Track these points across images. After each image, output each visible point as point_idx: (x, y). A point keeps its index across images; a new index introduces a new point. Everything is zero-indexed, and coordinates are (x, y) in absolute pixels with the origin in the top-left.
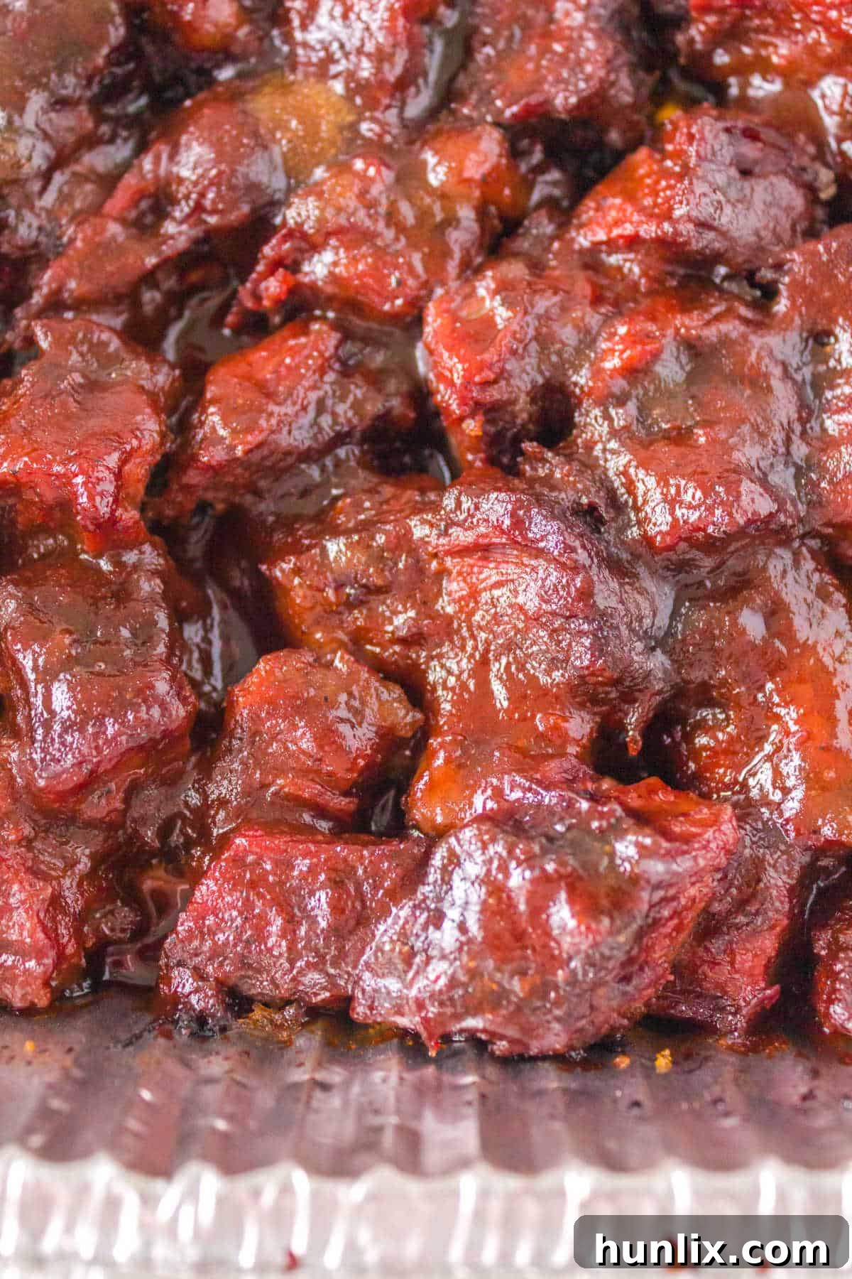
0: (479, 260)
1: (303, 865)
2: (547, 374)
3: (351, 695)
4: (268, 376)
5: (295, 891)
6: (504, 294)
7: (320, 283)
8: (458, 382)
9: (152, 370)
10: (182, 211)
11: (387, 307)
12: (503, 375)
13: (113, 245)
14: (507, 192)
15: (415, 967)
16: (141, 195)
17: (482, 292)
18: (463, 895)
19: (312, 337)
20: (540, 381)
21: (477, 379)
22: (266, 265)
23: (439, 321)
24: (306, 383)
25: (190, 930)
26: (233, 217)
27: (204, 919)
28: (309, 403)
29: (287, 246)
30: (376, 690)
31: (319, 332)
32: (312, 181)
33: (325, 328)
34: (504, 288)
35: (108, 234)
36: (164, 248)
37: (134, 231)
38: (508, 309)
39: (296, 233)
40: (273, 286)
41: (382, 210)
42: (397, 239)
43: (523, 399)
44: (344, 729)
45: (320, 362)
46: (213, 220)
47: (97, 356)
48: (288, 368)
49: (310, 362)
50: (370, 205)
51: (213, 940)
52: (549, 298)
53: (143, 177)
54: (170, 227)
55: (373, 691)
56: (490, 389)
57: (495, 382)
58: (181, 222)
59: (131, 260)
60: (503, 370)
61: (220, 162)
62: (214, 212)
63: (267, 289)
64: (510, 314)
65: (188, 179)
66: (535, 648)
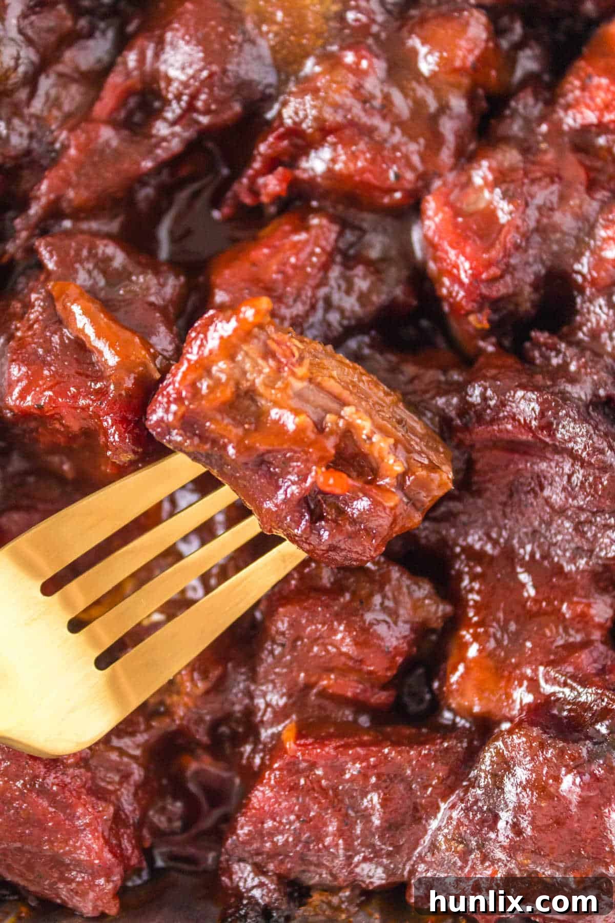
0: (472, 147)
1: (353, 769)
2: (548, 263)
3: (384, 597)
4: (274, 276)
5: (349, 793)
6: (504, 186)
7: (319, 180)
8: (466, 280)
9: (159, 284)
10: (173, 112)
11: (386, 200)
12: (509, 269)
13: (108, 151)
14: (493, 73)
15: (470, 863)
16: (128, 93)
17: (478, 180)
18: (515, 799)
19: (313, 232)
20: (543, 272)
21: (484, 276)
22: (263, 162)
23: (440, 216)
24: (312, 282)
25: (249, 834)
26: (227, 115)
27: (263, 823)
28: (317, 301)
29: (285, 143)
30: (408, 587)
31: (320, 226)
32: (302, 74)
33: (325, 222)
34: (501, 178)
35: (101, 140)
36: (159, 152)
37: (125, 133)
38: (509, 202)
39: (295, 132)
40: (272, 184)
41: (377, 103)
42: (392, 131)
43: (527, 290)
44: (382, 629)
45: (324, 259)
46: (204, 120)
47: (104, 273)
48: (295, 267)
49: (314, 259)
50: (365, 100)
51: (273, 842)
52: (546, 187)
53: (128, 74)
54: (161, 129)
55: (405, 590)
56: (497, 284)
57: (502, 277)
58: (173, 123)
59: (126, 166)
60: (508, 265)
61: (210, 63)
62: (207, 112)
63: (266, 185)
64: (511, 207)
65: (177, 79)
66: (559, 538)
